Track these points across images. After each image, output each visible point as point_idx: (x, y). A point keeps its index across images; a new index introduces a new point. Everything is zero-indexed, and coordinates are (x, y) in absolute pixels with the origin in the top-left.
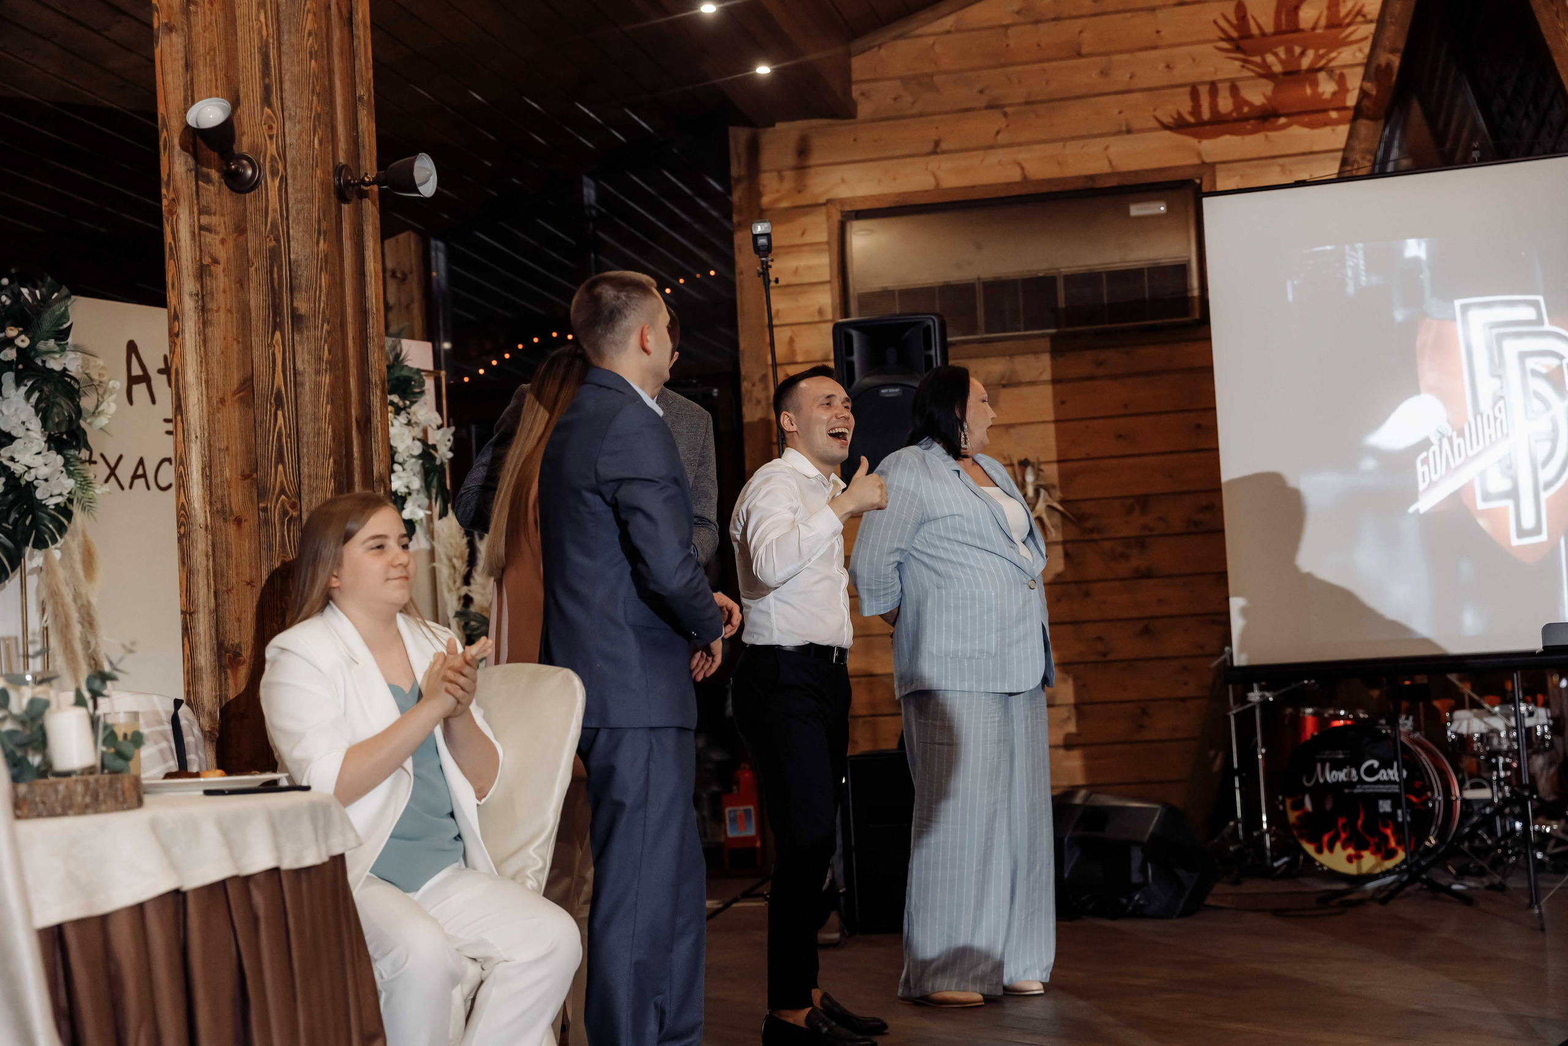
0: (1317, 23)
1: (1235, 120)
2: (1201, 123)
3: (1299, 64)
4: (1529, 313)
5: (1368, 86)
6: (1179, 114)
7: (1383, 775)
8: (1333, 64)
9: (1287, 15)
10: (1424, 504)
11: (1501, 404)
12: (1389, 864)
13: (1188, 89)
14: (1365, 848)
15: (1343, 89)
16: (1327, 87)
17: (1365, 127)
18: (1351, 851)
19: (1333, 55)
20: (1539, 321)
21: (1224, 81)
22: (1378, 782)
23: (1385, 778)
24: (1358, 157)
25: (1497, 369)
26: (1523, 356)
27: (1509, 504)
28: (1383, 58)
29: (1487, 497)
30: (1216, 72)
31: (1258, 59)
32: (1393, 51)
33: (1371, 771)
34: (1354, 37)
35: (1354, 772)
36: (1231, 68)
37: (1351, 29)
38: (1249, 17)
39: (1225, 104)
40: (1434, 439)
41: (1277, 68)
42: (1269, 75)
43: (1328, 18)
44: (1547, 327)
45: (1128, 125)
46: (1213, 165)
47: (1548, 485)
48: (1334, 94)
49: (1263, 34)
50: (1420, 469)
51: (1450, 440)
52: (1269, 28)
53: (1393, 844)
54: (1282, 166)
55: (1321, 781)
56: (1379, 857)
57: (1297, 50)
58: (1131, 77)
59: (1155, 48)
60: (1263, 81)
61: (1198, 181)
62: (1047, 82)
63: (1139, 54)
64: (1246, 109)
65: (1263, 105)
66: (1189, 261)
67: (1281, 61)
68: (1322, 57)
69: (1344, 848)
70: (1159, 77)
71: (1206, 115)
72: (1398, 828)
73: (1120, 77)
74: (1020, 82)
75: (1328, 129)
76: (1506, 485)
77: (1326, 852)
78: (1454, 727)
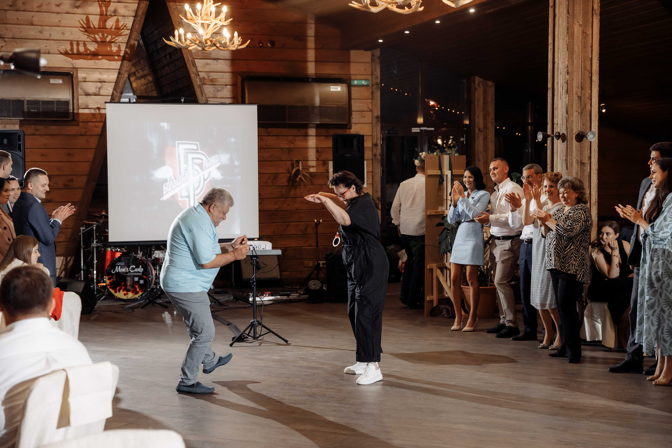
0: (112, 26)
1: (85, 55)
2: (73, 54)
3: (106, 40)
4: (195, 147)
5: (127, 50)
6: (66, 50)
7: (136, 270)
8: (116, 41)
9: (102, 23)
10: (165, 198)
11: (186, 171)
12: (137, 296)
13: (70, 42)
14: (130, 291)
15: (119, 50)
16: (114, 49)
17: (126, 63)
18: (125, 292)
19: (117, 38)
20: (197, 150)
21: (81, 41)
22: (135, 272)
23: (137, 271)
24: (123, 72)
25: (186, 162)
26: (193, 158)
27: (187, 199)
28: (132, 42)
29: (182, 197)
30: (79, 38)
31: (93, 36)
32: (135, 40)
33: (133, 269)
34: (123, 34)
35: (127, 269)
36: (83, 37)
37: (123, 31)
38: (90, 21)
39: (82, 49)
40: (168, 179)
41: (99, 40)
42: (96, 41)
43: (115, 26)
44: (199, 151)
45: (48, 52)
46: (77, 68)
47: (198, 195)
48: (117, 51)
49: (95, 28)
50: (164, 188)
51: (173, 180)
52: (97, 26)
53: (138, 290)
54: (100, 72)
55: (117, 271)
56: (134, 294)
57: (106, 35)
58: (50, 35)
59: (58, 26)
60: (94, 43)
61: (72, 73)
62: (21, 32)
63: (53, 28)
64: (88, 52)
65: (94, 51)
66: (70, 100)
67: (100, 37)
68: (113, 38)
69: (123, 291)
70: (60, 37)
71: (75, 51)
72: (140, 286)
73: (46, 34)
74: (10, 30)
75: (114, 62)
76: (186, 194)
77: (118, 292)
78: (154, 256)
